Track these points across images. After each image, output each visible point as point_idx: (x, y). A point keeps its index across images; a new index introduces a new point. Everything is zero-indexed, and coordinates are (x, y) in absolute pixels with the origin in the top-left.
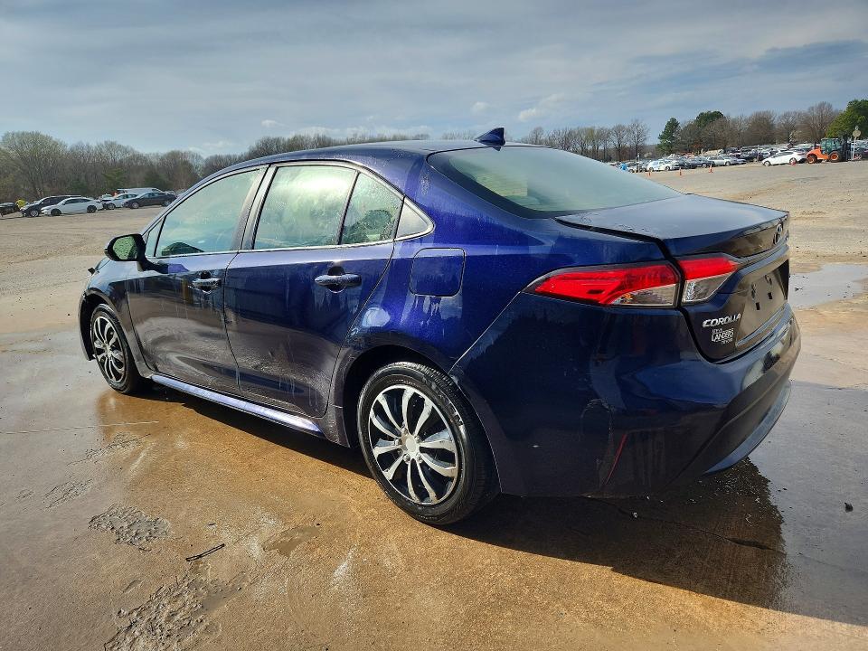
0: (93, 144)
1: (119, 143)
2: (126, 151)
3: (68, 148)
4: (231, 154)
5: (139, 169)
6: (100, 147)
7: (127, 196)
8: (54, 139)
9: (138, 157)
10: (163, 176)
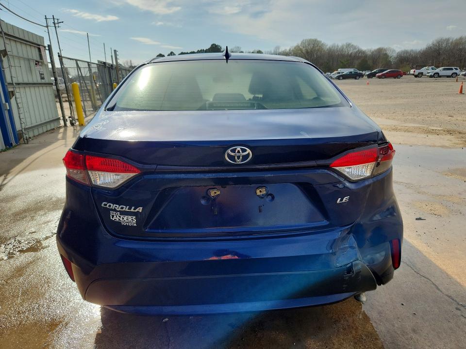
0: (340, 44)
1: (352, 44)
2: (355, 48)
3: (328, 47)
4: (414, 49)
5: (359, 58)
6: (343, 47)
7: (339, 73)
8: (322, 42)
9: (360, 52)
10: (370, 63)
